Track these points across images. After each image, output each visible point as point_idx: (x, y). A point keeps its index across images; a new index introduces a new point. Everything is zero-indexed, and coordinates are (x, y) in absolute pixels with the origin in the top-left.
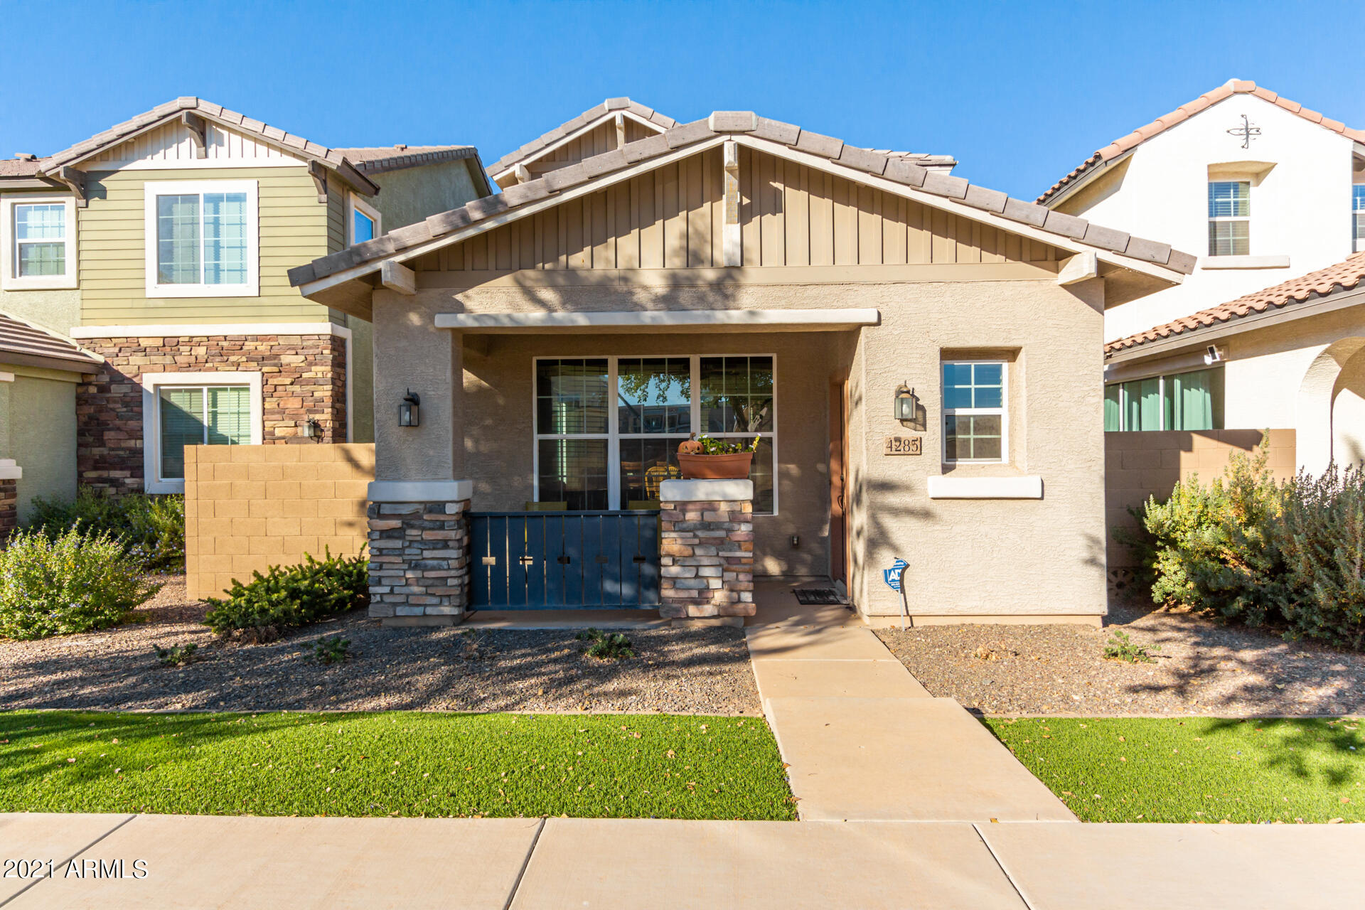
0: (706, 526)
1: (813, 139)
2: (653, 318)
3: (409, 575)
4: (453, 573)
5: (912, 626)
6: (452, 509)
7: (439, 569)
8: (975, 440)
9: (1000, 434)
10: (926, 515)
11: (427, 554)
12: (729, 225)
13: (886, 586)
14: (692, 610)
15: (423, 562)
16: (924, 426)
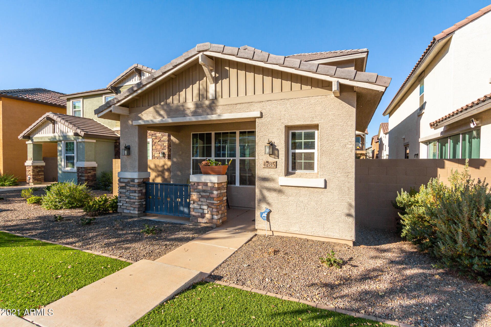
0: (204, 191)
1: (228, 49)
2: (190, 119)
3: (127, 200)
4: (137, 201)
5: (273, 235)
6: (136, 181)
7: (134, 199)
8: (304, 162)
9: (314, 160)
10: (280, 191)
11: (131, 194)
12: (211, 85)
13: (261, 218)
14: (200, 220)
15: (130, 197)
16: (278, 157)
